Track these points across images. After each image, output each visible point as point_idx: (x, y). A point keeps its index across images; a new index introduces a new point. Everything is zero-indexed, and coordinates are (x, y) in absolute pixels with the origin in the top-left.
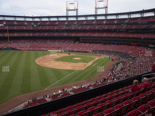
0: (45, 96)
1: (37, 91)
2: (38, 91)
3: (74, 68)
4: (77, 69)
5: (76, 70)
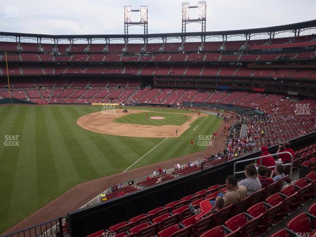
0: (131, 183)
1: (110, 175)
2: (112, 176)
3: (159, 135)
4: (167, 136)
5: (165, 138)
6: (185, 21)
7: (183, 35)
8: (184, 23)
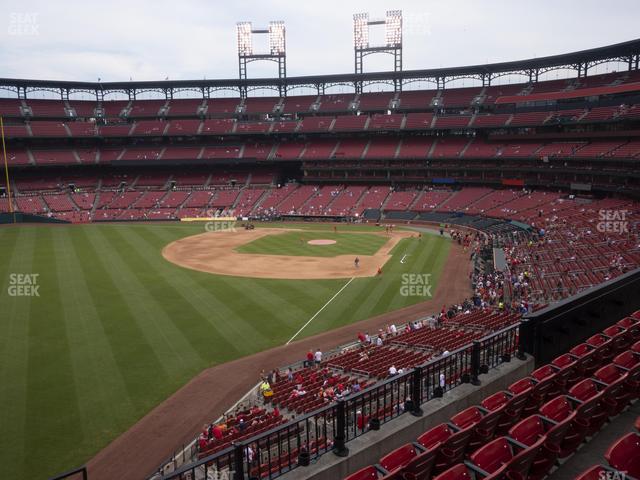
6: (361, 51)
7: (358, 78)
8: (359, 54)
